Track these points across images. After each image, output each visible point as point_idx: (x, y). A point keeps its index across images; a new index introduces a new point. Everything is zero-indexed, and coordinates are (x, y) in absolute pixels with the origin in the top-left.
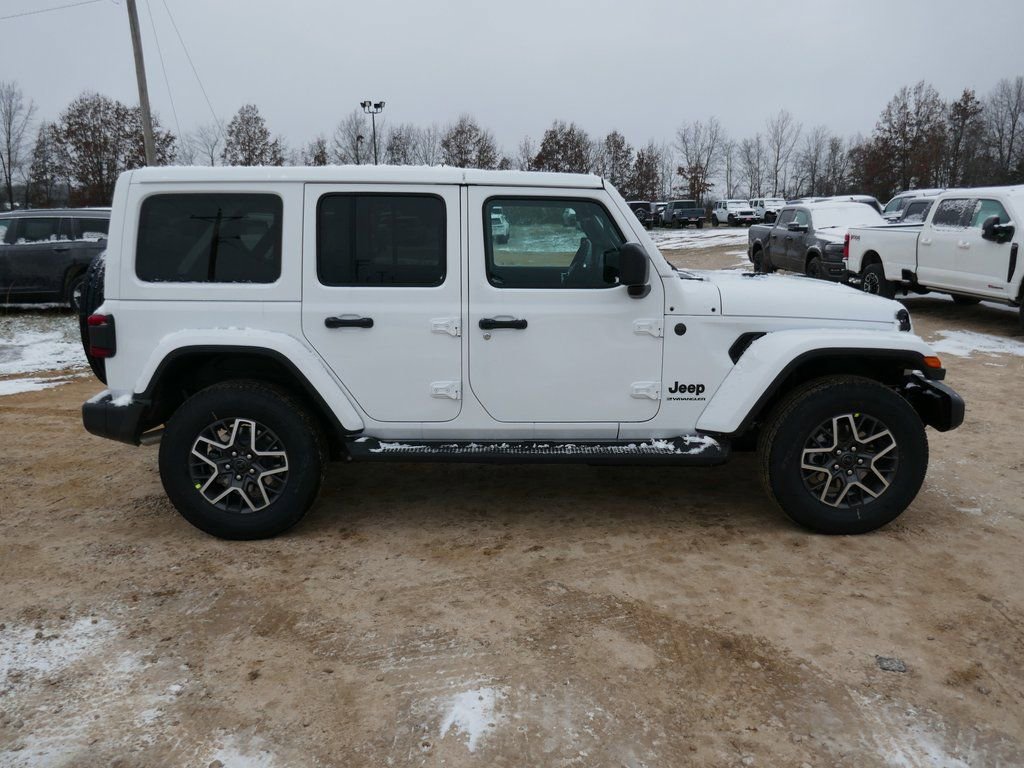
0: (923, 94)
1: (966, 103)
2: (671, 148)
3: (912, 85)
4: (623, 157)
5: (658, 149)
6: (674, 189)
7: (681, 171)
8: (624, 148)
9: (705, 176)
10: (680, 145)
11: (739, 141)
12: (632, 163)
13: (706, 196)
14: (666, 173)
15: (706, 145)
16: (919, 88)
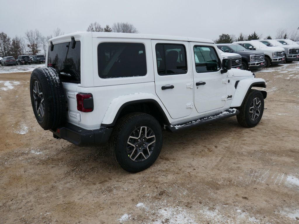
0: (97, 25)
1: (107, 28)
2: (24, 39)
3: (93, 23)
4: (7, 41)
5: (19, 39)
6: (27, 52)
7: (29, 46)
8: (7, 38)
9: (37, 48)
10: (27, 37)
11: (46, 37)
12: (11, 43)
13: (38, 54)
14: (23, 47)
15: (36, 38)
16: (95, 24)
